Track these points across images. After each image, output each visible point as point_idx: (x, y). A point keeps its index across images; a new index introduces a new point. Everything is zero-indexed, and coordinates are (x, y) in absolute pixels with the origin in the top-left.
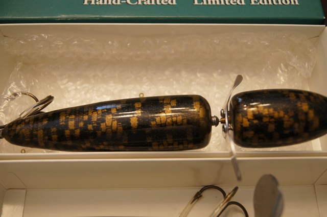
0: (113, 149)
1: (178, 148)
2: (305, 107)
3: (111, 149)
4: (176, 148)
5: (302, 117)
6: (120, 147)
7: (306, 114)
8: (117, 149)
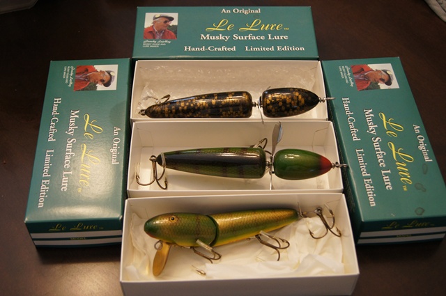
2: (297, 94)
5: (295, 98)
7: (298, 97)
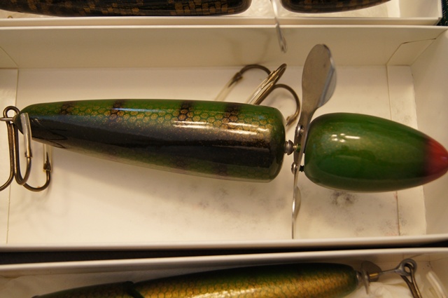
0: (125, 13)
1: (209, 11)
3: (122, 13)
4: (207, 11)
6: (133, 10)
8: (130, 13)
